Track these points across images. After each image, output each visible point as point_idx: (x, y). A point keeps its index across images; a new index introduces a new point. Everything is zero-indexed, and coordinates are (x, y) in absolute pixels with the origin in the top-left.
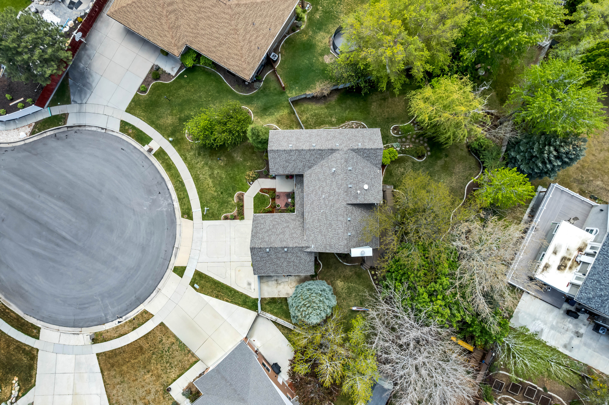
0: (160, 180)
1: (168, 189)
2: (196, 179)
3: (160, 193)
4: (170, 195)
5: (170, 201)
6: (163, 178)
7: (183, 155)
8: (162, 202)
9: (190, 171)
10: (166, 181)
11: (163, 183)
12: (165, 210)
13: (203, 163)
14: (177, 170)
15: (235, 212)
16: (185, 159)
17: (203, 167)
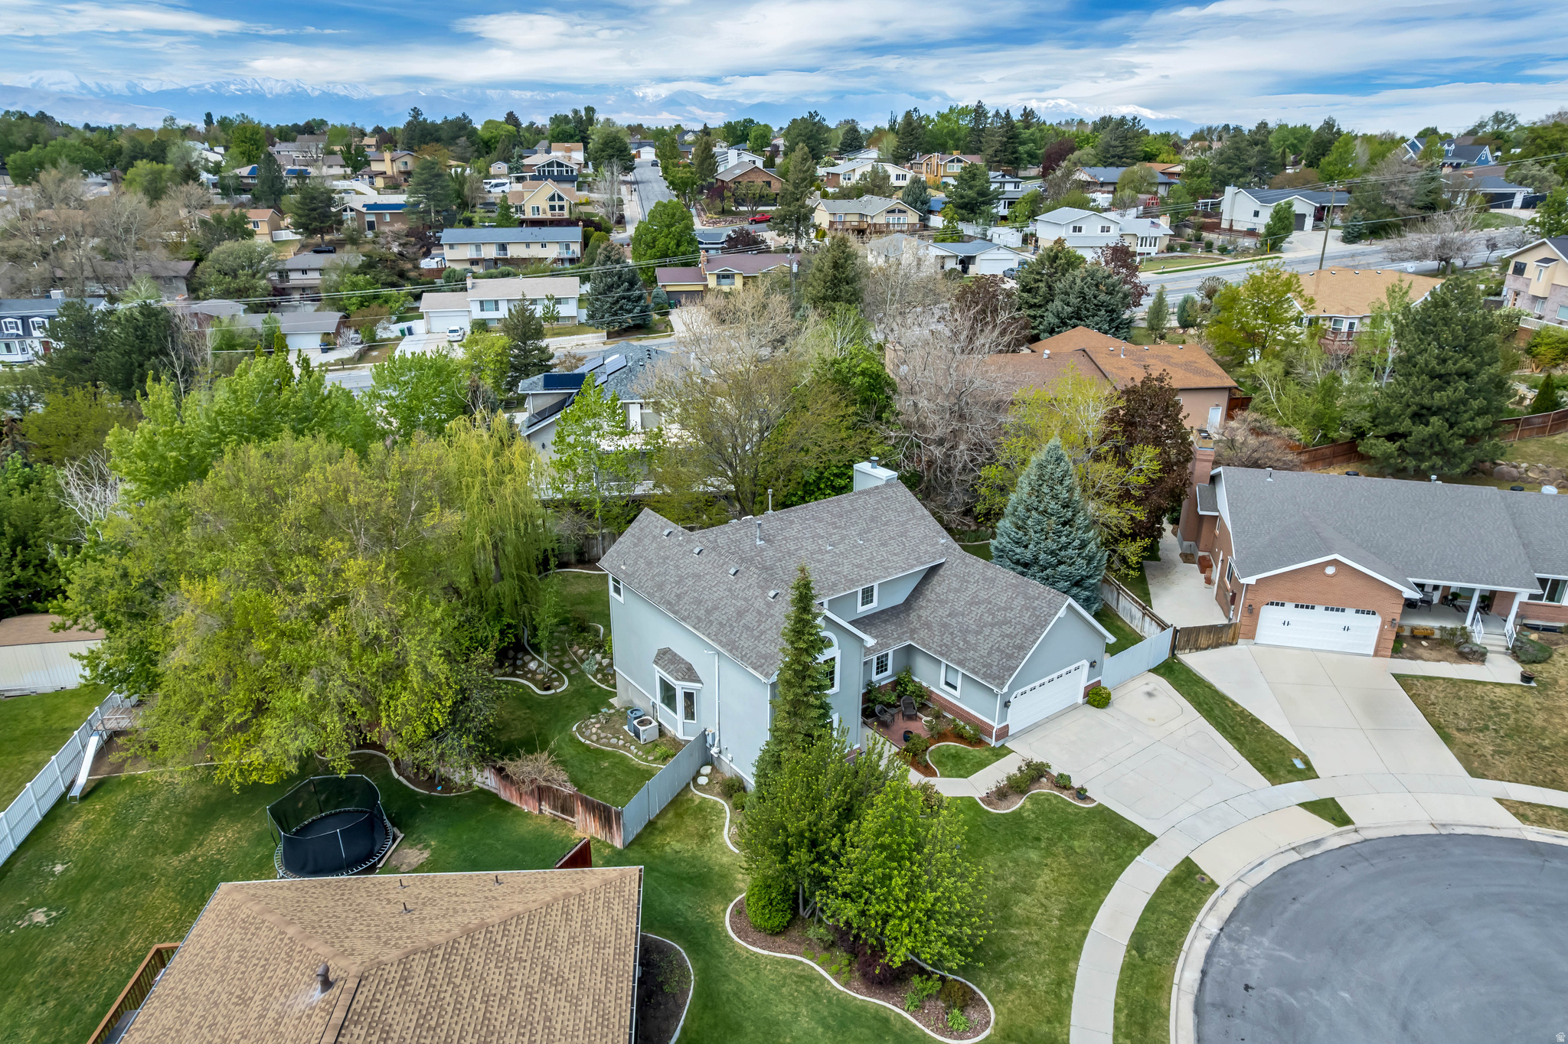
0: (1215, 1019)
1: (1204, 973)
2: (1080, 915)
3: (1247, 988)
4: (1209, 957)
5: (1225, 945)
6: (1198, 1010)
7: (1058, 996)
8: (1261, 962)
9: (1080, 946)
10: (1192, 998)
11: (1208, 998)
12: (1266, 942)
13: (1014, 932)
14: (1121, 981)
15: (1044, 789)
16: (1064, 983)
17: (1027, 922)
